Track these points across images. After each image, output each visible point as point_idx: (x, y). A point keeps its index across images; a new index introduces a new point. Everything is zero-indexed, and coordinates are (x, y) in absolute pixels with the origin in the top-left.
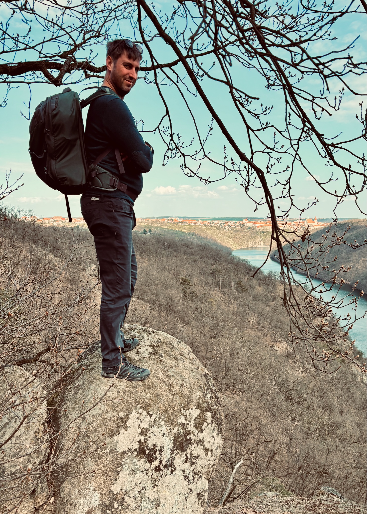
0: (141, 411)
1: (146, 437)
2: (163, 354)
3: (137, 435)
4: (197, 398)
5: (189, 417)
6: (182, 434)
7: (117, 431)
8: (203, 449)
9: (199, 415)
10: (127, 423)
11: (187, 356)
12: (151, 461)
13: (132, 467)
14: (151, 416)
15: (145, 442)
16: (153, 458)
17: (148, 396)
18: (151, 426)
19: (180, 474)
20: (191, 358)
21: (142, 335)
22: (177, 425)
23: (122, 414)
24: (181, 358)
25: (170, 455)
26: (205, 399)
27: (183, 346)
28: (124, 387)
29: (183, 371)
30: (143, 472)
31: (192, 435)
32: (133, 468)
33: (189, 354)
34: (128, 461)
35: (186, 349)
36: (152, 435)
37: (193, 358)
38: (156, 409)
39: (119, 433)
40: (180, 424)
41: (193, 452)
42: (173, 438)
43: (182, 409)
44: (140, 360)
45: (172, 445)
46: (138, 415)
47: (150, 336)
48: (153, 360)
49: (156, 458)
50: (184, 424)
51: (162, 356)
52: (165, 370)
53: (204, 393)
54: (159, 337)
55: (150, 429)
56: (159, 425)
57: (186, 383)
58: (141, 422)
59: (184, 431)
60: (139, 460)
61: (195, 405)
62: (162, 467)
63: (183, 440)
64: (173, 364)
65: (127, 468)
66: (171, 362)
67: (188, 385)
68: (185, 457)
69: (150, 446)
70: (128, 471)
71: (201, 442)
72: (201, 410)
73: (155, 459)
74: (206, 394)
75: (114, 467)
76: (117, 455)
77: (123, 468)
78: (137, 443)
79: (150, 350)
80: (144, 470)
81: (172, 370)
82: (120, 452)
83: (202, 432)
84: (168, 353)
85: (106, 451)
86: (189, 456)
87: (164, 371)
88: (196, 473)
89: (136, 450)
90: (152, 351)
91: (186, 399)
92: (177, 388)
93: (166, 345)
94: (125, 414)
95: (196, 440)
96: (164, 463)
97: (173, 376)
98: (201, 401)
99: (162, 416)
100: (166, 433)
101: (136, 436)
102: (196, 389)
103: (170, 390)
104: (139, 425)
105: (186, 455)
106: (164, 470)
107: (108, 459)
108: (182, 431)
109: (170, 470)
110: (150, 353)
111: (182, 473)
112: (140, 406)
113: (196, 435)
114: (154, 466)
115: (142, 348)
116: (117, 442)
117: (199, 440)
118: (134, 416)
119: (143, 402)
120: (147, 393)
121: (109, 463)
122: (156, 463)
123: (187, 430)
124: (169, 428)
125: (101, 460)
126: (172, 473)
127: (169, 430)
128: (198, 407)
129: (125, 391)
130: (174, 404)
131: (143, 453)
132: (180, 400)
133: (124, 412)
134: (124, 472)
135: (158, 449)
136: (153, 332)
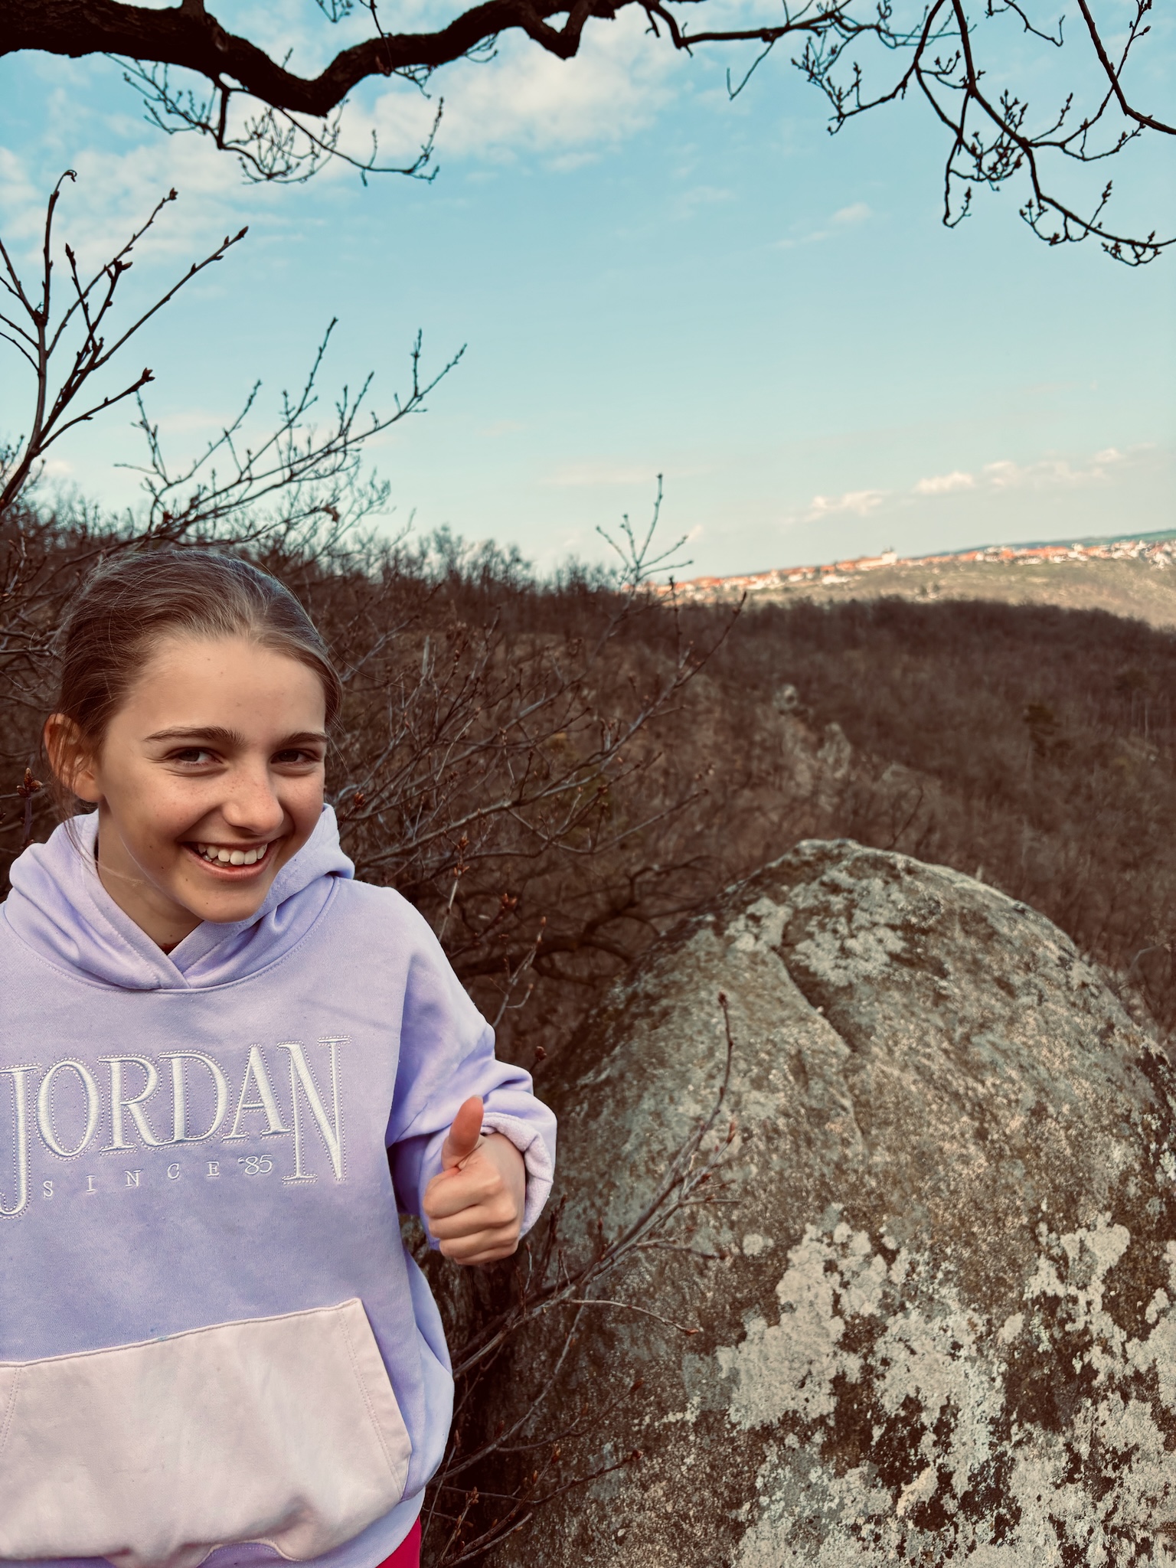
0: (842, 1231)
1: (871, 1361)
2: (949, 966)
3: (828, 1349)
4: (1115, 1173)
5: (1076, 1268)
6: (1045, 1346)
7: (730, 1325)
8: (1154, 1416)
9: (1127, 1257)
10: (780, 1288)
11: (1057, 974)
12: (895, 1477)
13: (805, 1507)
14: (890, 1256)
15: (867, 1384)
16: (905, 1461)
17: (877, 1159)
18: (893, 1307)
19: (1040, 1541)
20: (1075, 983)
21: (864, 883)
22: (1022, 1306)
23: (755, 1244)
24: (1028, 984)
25: (992, 1445)
26: (1153, 1180)
27: (1036, 929)
28: (772, 1113)
29: (1038, 1044)
30: (855, 1529)
31: (1096, 1350)
32: (807, 1513)
33: (1063, 963)
34: (785, 1473)
35: (1052, 942)
36: (899, 1353)
37: (1084, 985)
38: (917, 1222)
39: (743, 1337)
40: (1035, 1301)
41: (1102, 1431)
42: (1004, 1367)
43: (1043, 1228)
44: (851, 985)
45: (1001, 1399)
46: (831, 1253)
47: (894, 888)
48: (905, 988)
49: (922, 1464)
50: (1056, 1300)
51: (944, 974)
52: (957, 1036)
53: (1147, 1149)
54: (932, 889)
55: (890, 1321)
56: (931, 1307)
57: (1058, 1103)
58: (845, 1285)
59: (1058, 1335)
60: (840, 1474)
61: (1107, 1208)
62: (950, 1505)
63: (1050, 1377)
64: (991, 1009)
65: (778, 1508)
66: (985, 998)
67: (1066, 1108)
68: (1065, 1457)
69: (891, 1405)
70: (786, 1524)
71: (1143, 1384)
72: (1136, 1231)
73: (913, 1469)
74: (1157, 1155)
75: (718, 1503)
76: (732, 1440)
77: (763, 1509)
78: (827, 1388)
79: (896, 943)
80: (861, 1521)
81: (990, 1037)
82: (746, 1425)
83: (1144, 1337)
84: (969, 957)
85: (679, 1416)
86: (1084, 1449)
87: (951, 1041)
88: (1124, 1532)
89: (821, 1420)
90: (904, 950)
91: (1060, 1180)
92: (1016, 1122)
93: (964, 923)
94: (771, 1242)
95: (1118, 1376)
96: (961, 1484)
97: (994, 1067)
98: (1132, 1190)
99: (946, 1258)
100: (967, 1340)
101: (818, 1353)
102: (1103, 1129)
103: (981, 1135)
104: (837, 1299)
105: (1068, 1446)
106: (961, 1518)
107: (689, 1461)
108: (1045, 1335)
109: (990, 1518)
110: (894, 957)
111: (1053, 1533)
112: (837, 1206)
113: (1117, 1349)
114: (913, 1498)
115: (862, 934)
116: (734, 1378)
117: (1129, 1371)
118: (808, 1257)
119: (854, 1190)
120: (872, 1146)
121: (693, 1481)
122: (924, 1484)
123: (1069, 1327)
124: (980, 1320)
125: (657, 1462)
126: (1000, 1534)
127: (982, 1329)
128: (1122, 1215)
129: (776, 1130)
130: (1003, 1201)
131: (855, 1438)
132: (1030, 1183)
133: (768, 1232)
134: (764, 1526)
135: (928, 1418)
136: (910, 871)
